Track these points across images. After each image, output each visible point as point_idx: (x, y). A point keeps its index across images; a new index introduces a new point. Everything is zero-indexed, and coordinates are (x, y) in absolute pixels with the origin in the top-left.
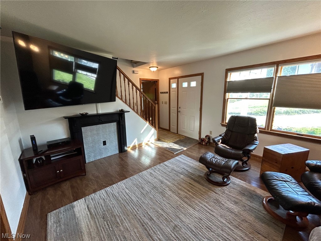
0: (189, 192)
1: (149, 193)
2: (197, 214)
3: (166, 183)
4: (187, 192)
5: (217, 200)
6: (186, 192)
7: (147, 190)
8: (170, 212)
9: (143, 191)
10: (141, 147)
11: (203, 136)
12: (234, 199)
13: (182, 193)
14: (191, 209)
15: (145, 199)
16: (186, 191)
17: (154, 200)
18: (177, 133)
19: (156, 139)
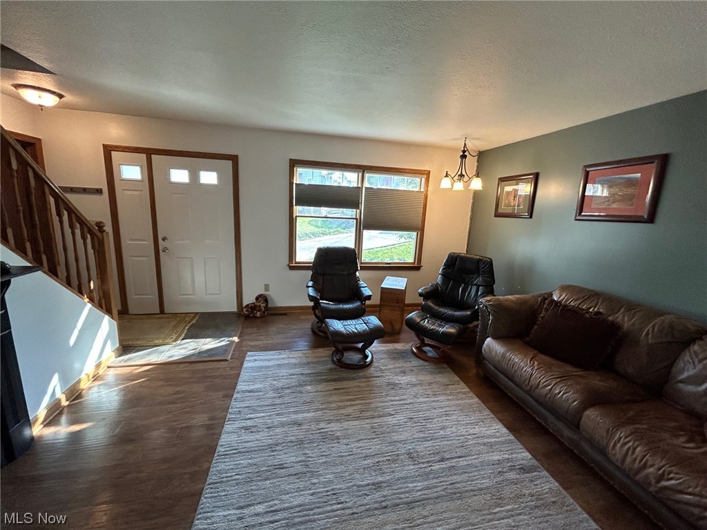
0: (355, 401)
1: (309, 461)
2: (400, 418)
3: (305, 419)
4: (353, 403)
5: (389, 384)
6: (352, 405)
7: (294, 461)
8: (378, 447)
9: (292, 471)
10: (79, 396)
11: (249, 299)
12: (398, 370)
13: (349, 410)
14: (390, 419)
15: (321, 475)
16: (349, 403)
17: (335, 460)
18: (162, 311)
19: (117, 349)
